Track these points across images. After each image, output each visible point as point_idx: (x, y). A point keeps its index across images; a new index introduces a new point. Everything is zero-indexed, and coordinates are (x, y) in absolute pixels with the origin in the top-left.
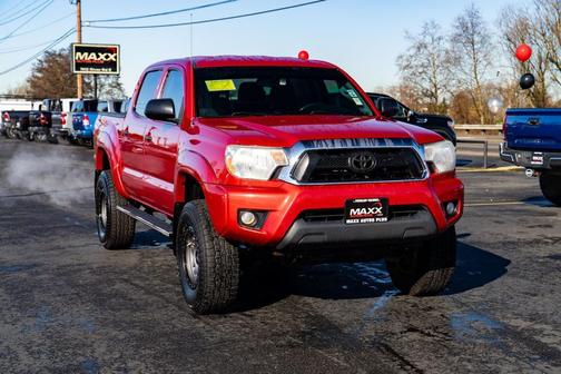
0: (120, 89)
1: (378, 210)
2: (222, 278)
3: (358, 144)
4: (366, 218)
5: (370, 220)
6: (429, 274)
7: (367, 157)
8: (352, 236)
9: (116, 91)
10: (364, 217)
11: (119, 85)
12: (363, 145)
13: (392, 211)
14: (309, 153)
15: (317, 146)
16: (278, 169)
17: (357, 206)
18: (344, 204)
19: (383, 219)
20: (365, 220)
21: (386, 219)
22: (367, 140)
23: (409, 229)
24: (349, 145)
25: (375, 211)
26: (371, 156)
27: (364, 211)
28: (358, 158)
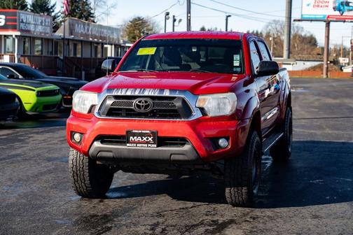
1: (150, 139)
3: (143, 92)
5: (144, 145)
7: (146, 102)
8: (132, 155)
10: (139, 142)
12: (146, 93)
14: (110, 97)
15: (115, 93)
16: (93, 107)
17: (134, 135)
18: (125, 133)
19: (153, 146)
20: (140, 145)
21: (155, 146)
22: (152, 90)
23: (174, 154)
24: (137, 93)
25: (147, 139)
26: (150, 101)
27: (139, 139)
28: (140, 102)
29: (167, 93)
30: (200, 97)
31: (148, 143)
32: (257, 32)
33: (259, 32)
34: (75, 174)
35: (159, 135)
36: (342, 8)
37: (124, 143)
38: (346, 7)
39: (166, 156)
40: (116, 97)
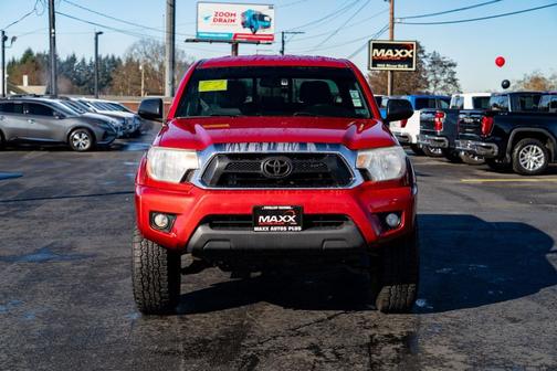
0: (455, 85)
1: (291, 218)
2: (149, 279)
3: (274, 148)
4: (278, 227)
5: (282, 228)
6: (385, 290)
7: (282, 163)
8: (262, 245)
9: (451, 87)
10: (274, 224)
11: (454, 80)
13: (307, 221)
14: (220, 156)
15: (229, 150)
16: (189, 172)
17: (266, 213)
18: (250, 211)
19: (296, 228)
20: (275, 228)
21: (300, 228)
22: (287, 144)
23: (329, 240)
24: (265, 149)
25: (287, 219)
26: (287, 161)
27: (274, 218)
28: (272, 163)
29: (312, 149)
30: (360, 154)
31: (287, 225)
32: (113, 57)
33: (116, 57)
34: (145, 278)
35: (305, 212)
36: (254, 23)
37: (250, 226)
38: (260, 23)
39: (316, 243)
40: (231, 156)
